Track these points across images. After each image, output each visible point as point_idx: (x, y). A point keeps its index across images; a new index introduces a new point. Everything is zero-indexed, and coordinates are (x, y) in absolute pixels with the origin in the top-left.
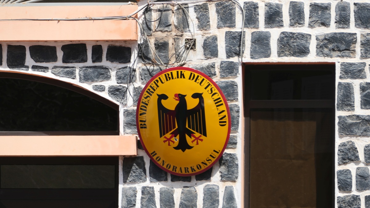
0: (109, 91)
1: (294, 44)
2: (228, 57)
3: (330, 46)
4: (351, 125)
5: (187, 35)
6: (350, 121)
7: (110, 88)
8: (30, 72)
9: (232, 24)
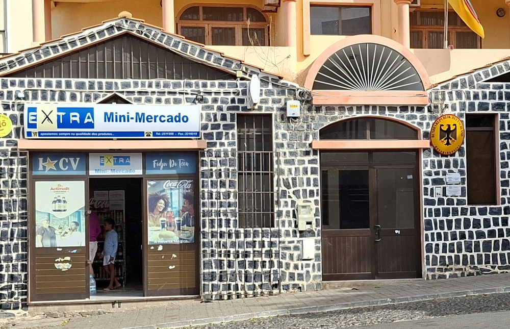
0: (417, 124)
1: (484, 106)
2: (460, 111)
3: (496, 107)
4: (505, 136)
5: (445, 103)
6: (504, 134)
7: (417, 122)
8: (388, 116)
9: (461, 99)
